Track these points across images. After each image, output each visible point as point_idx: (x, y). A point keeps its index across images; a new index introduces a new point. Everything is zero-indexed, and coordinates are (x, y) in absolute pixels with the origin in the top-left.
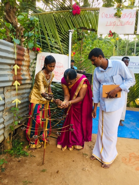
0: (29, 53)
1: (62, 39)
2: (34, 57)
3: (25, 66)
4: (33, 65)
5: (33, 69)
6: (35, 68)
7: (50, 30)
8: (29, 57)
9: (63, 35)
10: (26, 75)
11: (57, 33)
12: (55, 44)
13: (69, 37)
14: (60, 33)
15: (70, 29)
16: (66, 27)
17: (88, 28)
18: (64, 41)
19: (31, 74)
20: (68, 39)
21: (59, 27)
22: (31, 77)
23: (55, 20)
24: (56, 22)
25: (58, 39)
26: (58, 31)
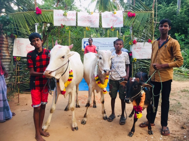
0: (8, 39)
1: (31, 29)
2: (12, 42)
3: (5, 47)
4: (11, 47)
5: (11, 49)
6: (13, 48)
7: (22, 24)
8: (8, 41)
9: (31, 27)
10: (6, 53)
11: (27, 25)
12: (26, 32)
13: (35, 28)
14: (29, 25)
15: (36, 23)
16: (32, 21)
17: (47, 22)
18: (32, 30)
19: (10, 52)
20: (35, 29)
21: (28, 21)
22: (10, 54)
23: (25, 17)
24: (26, 18)
25: (27, 29)
26: (27, 24)
